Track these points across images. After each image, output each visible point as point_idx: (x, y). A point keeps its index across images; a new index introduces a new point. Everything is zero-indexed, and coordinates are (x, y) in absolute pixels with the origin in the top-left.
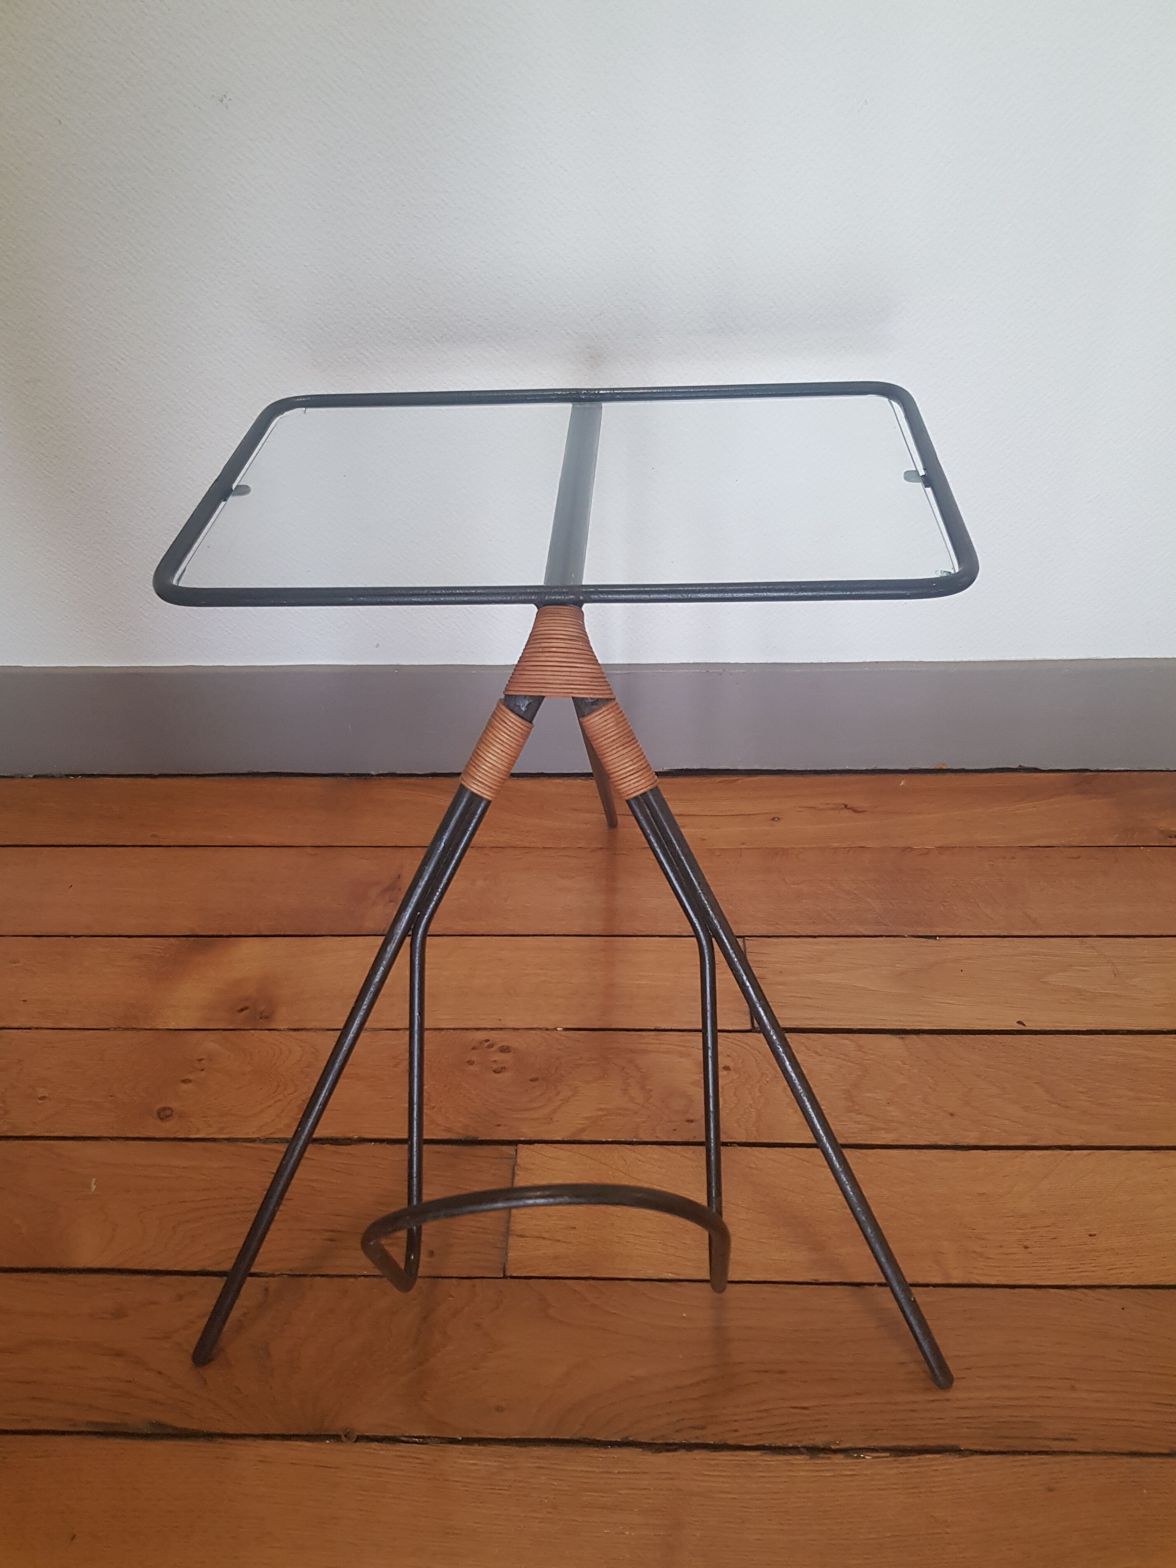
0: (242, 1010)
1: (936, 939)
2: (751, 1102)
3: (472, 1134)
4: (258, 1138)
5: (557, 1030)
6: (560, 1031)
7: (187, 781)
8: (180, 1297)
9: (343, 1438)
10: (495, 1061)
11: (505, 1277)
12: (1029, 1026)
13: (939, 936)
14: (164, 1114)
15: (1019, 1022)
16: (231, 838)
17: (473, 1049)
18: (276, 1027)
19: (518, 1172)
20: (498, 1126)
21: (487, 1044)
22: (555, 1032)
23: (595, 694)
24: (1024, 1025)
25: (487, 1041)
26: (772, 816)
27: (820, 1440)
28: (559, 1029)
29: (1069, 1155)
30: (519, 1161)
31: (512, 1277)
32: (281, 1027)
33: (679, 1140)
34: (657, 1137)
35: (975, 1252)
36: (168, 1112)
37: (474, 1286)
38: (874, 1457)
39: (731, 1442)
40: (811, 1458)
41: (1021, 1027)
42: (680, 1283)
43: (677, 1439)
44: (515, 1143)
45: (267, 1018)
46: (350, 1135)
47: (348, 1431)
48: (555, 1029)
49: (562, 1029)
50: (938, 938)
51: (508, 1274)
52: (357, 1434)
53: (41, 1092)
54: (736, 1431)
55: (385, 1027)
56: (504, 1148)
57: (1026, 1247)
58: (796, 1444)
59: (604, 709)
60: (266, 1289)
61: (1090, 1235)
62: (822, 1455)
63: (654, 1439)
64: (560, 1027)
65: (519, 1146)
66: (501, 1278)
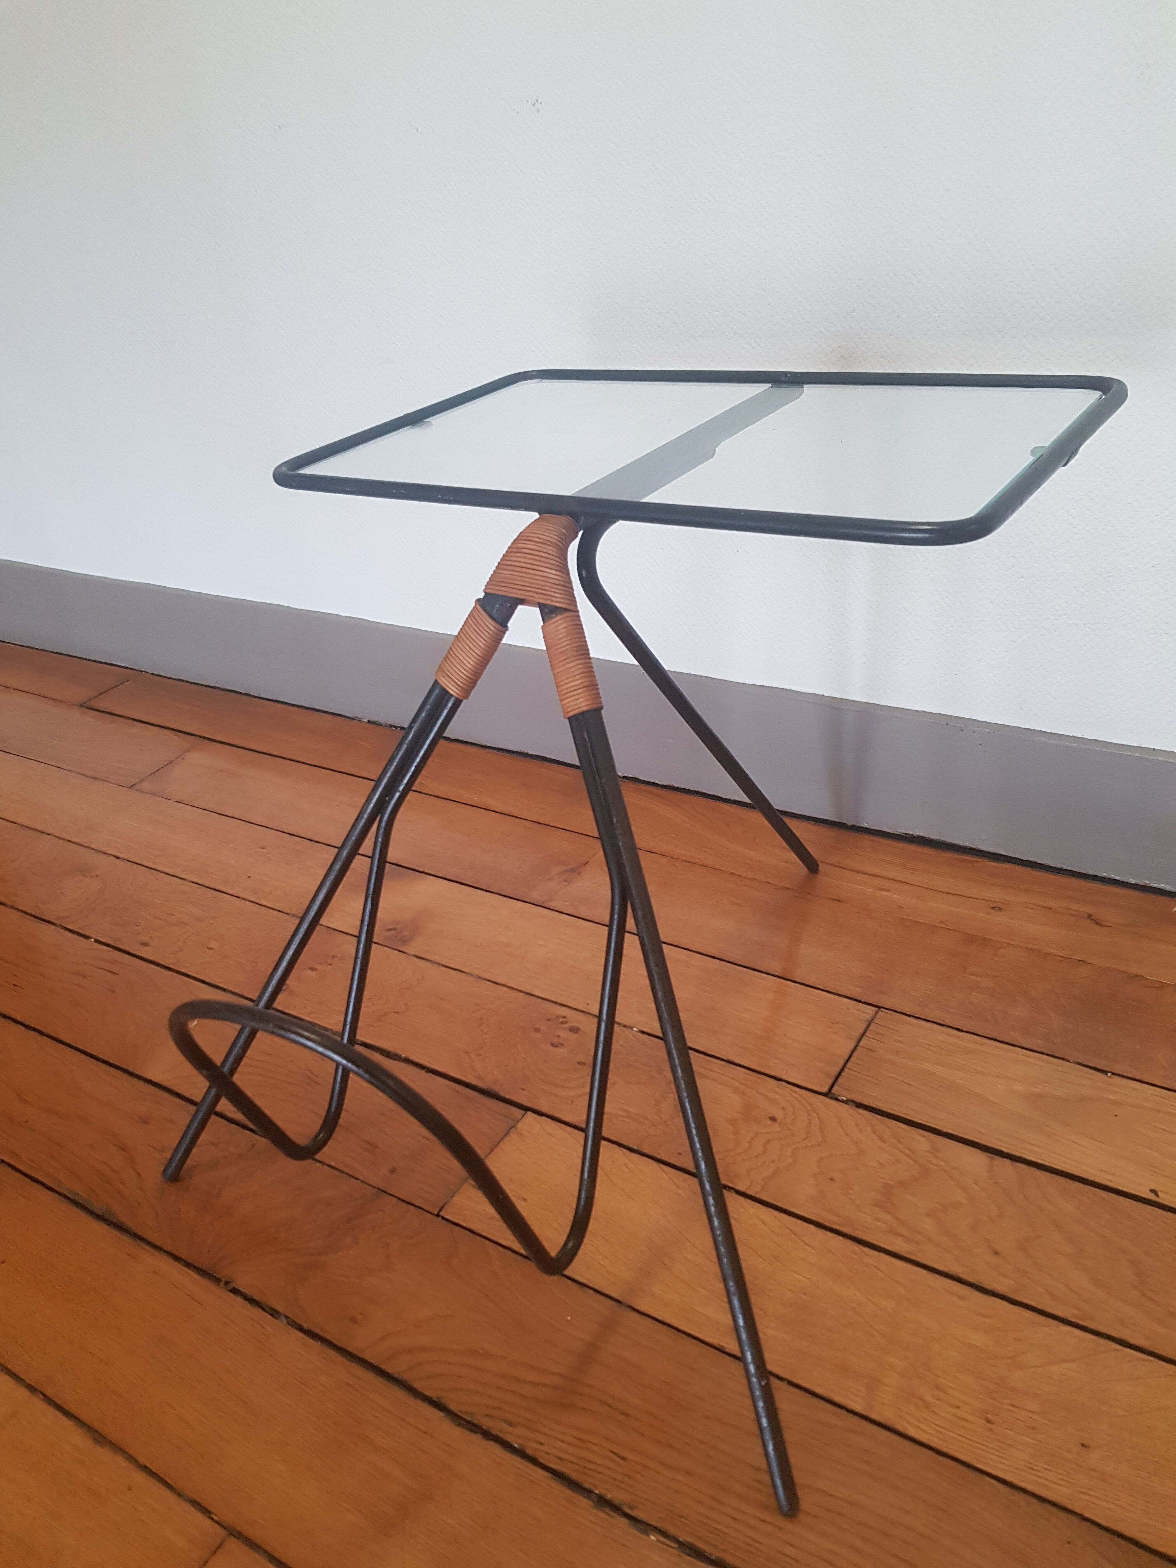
0: (391, 930)
1: (1107, 1074)
2: (776, 1158)
3: (496, 1088)
4: (331, 1029)
5: (633, 1030)
6: (636, 1031)
7: (474, 749)
9: (222, 1284)
10: (559, 1036)
11: (438, 1215)
12: (1164, 1199)
13: (1112, 1073)
15: (1153, 1191)
16: (474, 799)
17: (549, 1020)
18: (405, 951)
19: (511, 1134)
20: (523, 1089)
21: (561, 1020)
22: (630, 1030)
24: (1157, 1195)
25: (564, 1017)
26: (993, 905)
27: (614, 1495)
28: (634, 1029)
29: (1118, 1350)
30: (519, 1125)
31: (443, 1218)
32: (410, 952)
33: (678, 1164)
34: (659, 1154)
35: (921, 1399)
37: (408, 1211)
38: (658, 1541)
39: (529, 1452)
41: (1152, 1197)
42: (586, 1289)
43: (486, 1423)
44: (526, 1109)
45: (404, 941)
46: (399, 1052)
47: (230, 1280)
48: (631, 1028)
49: (637, 1030)
50: (1109, 1074)
51: (442, 1213)
52: (234, 1286)
53: (213, 944)
54: (542, 1444)
55: (488, 978)
56: (514, 1110)
57: (988, 1421)
58: (592, 1487)
60: (253, 1146)
61: (1083, 1446)
62: (607, 1510)
63: (461, 1412)
64: (636, 1028)
65: (529, 1113)
66: (434, 1215)
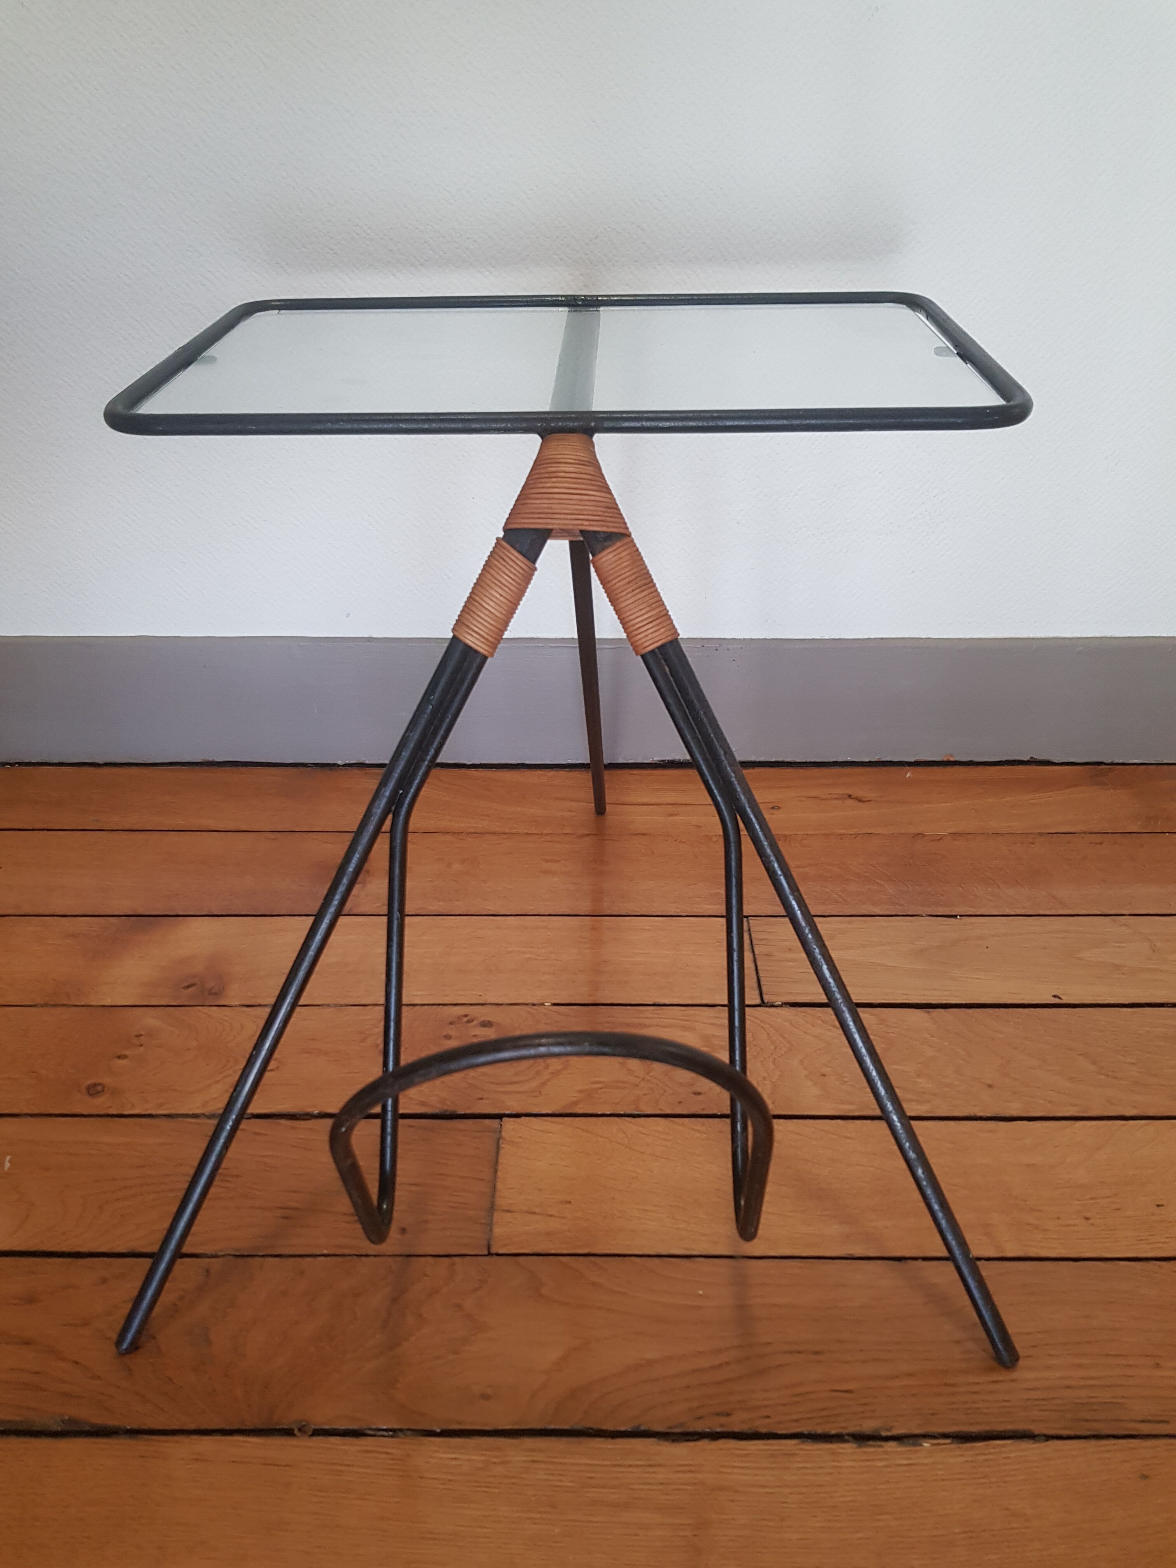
0: (188, 987)
1: (957, 918)
2: (765, 1075)
3: (450, 1108)
4: (203, 1114)
5: (545, 1005)
6: (548, 1006)
7: (135, 770)
8: (104, 1281)
9: (296, 1432)
10: (475, 1036)
11: (490, 1254)
12: (1066, 1000)
13: (960, 916)
14: (94, 1090)
15: (1055, 996)
16: (181, 823)
17: (451, 1023)
18: (226, 1004)
19: (503, 1146)
20: (481, 1099)
21: (465, 1019)
22: (543, 1006)
23: (608, 527)
24: (1060, 998)
25: (466, 1016)
26: (773, 805)
27: (868, 1426)
28: (546, 1004)
29: (1123, 1125)
30: (504, 1134)
31: (497, 1255)
32: (233, 1004)
33: (685, 1112)
34: (660, 1110)
35: (1028, 1224)
36: (99, 1088)
37: (453, 1264)
38: (933, 1445)
39: (764, 1430)
40: (859, 1446)
41: (1057, 1001)
42: (693, 1259)
43: (699, 1427)
44: (500, 1117)
45: (217, 995)
46: (309, 1110)
47: (303, 1423)
48: (543, 1004)
49: (550, 1004)
50: (958, 917)
51: (493, 1251)
52: (313, 1427)
54: (768, 1417)
55: (351, 1003)
56: (487, 1122)
57: (1087, 1219)
58: (840, 1431)
59: (618, 544)
60: (208, 1271)
61: (1158, 1206)
62: (871, 1443)
63: (670, 1428)
64: (548, 1003)
65: (505, 1119)
66: (485, 1255)
